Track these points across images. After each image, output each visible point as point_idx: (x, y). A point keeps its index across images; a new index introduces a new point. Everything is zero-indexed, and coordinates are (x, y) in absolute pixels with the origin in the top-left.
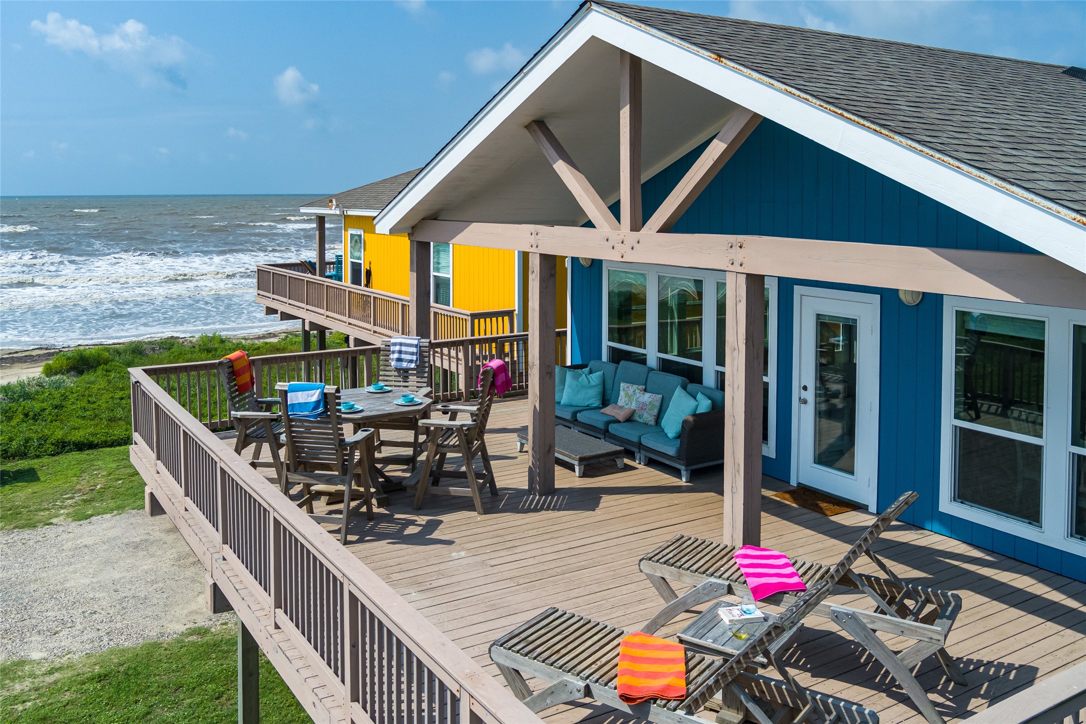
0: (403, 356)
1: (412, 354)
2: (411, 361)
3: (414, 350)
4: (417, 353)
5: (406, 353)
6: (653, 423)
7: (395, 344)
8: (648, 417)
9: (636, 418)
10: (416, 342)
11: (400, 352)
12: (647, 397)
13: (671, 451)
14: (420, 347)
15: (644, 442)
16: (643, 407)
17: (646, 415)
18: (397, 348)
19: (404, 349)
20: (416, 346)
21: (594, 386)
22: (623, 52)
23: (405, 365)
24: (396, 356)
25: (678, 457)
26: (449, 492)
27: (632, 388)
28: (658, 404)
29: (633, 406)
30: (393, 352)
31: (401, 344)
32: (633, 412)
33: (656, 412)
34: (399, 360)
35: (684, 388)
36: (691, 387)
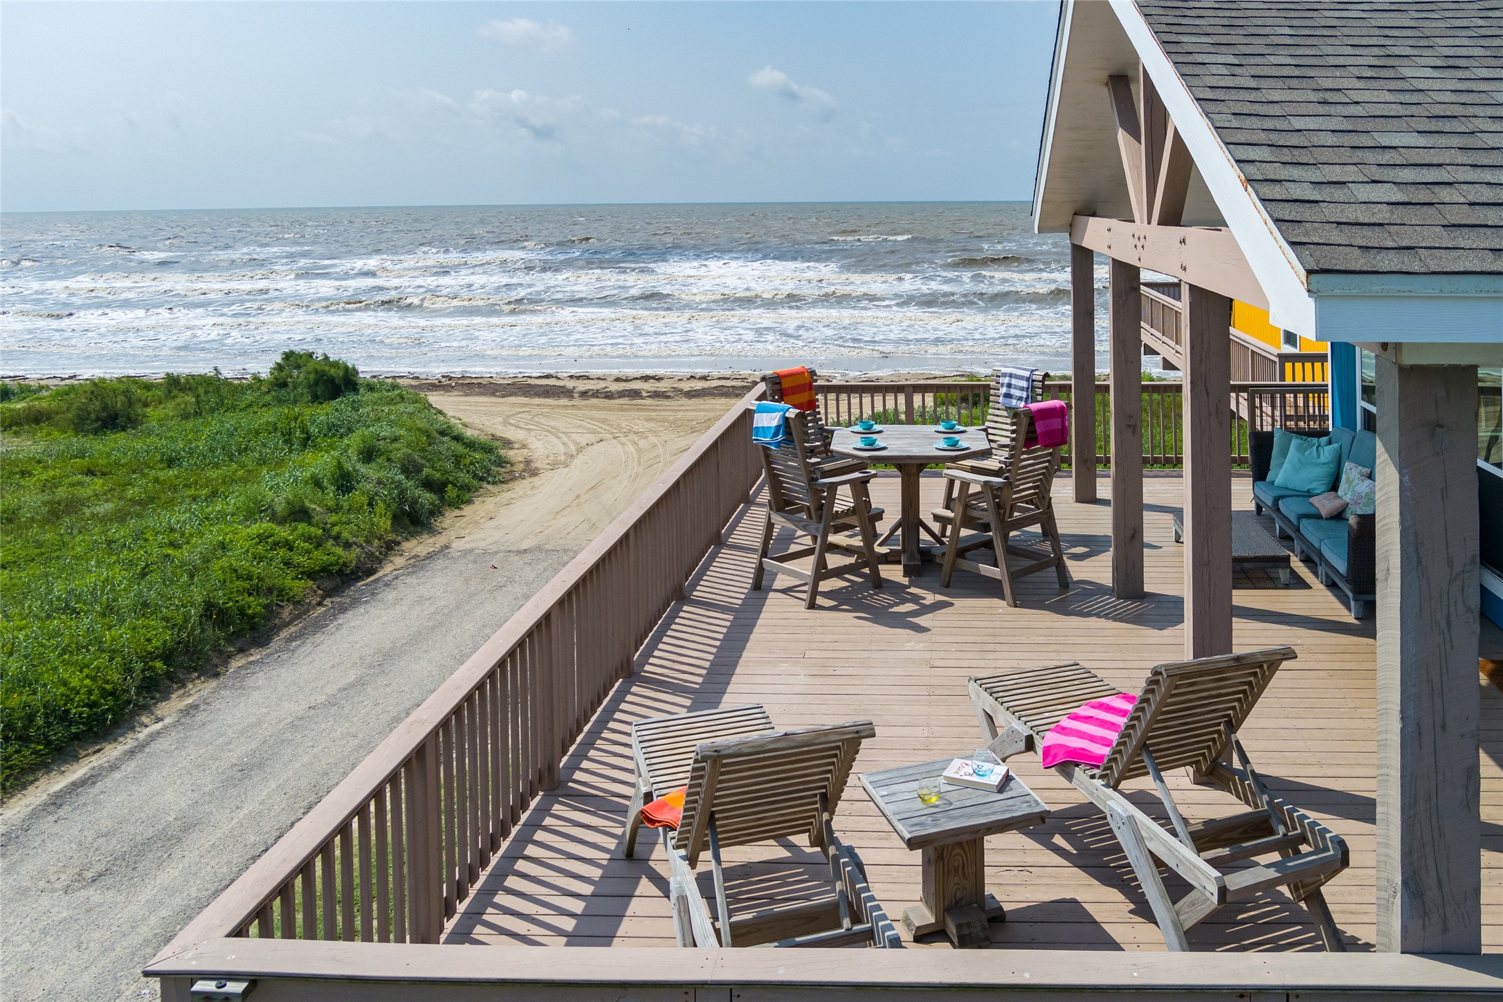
0: (1013, 391)
1: (1023, 389)
2: (1020, 399)
3: (1024, 384)
4: (1028, 388)
5: (1016, 387)
7: (1004, 375)
10: (1027, 374)
11: (1009, 385)
14: (1033, 381)
16: (1357, 500)
18: (1006, 380)
19: (1014, 381)
20: (1028, 379)
21: (1324, 464)
23: (1014, 402)
24: (1004, 390)
25: (1347, 578)
26: (978, 569)
30: (1002, 385)
31: (1011, 376)
32: (1345, 507)
34: (1008, 396)
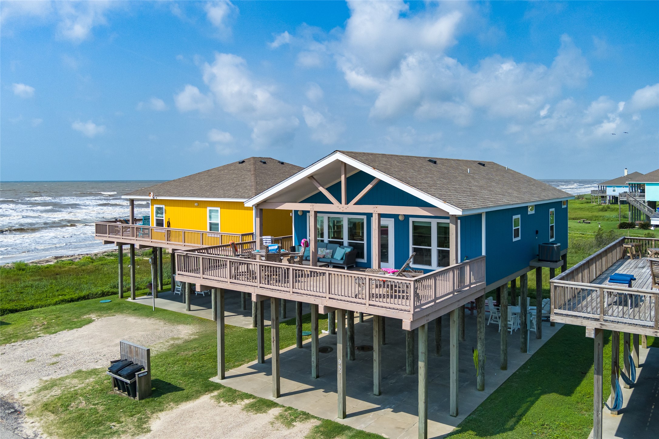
1: (270, 241)
2: (269, 243)
5: (268, 241)
6: (331, 258)
7: (264, 238)
8: (329, 256)
9: (326, 257)
10: (270, 237)
12: (328, 251)
13: (342, 262)
15: (332, 261)
16: (327, 253)
17: (328, 256)
20: (270, 239)
22: (342, 162)
24: (265, 241)
25: (344, 263)
27: (322, 249)
28: (332, 252)
29: (324, 254)
30: (264, 241)
31: (266, 238)
32: (325, 255)
33: (331, 254)
35: (340, 247)
36: (341, 246)
